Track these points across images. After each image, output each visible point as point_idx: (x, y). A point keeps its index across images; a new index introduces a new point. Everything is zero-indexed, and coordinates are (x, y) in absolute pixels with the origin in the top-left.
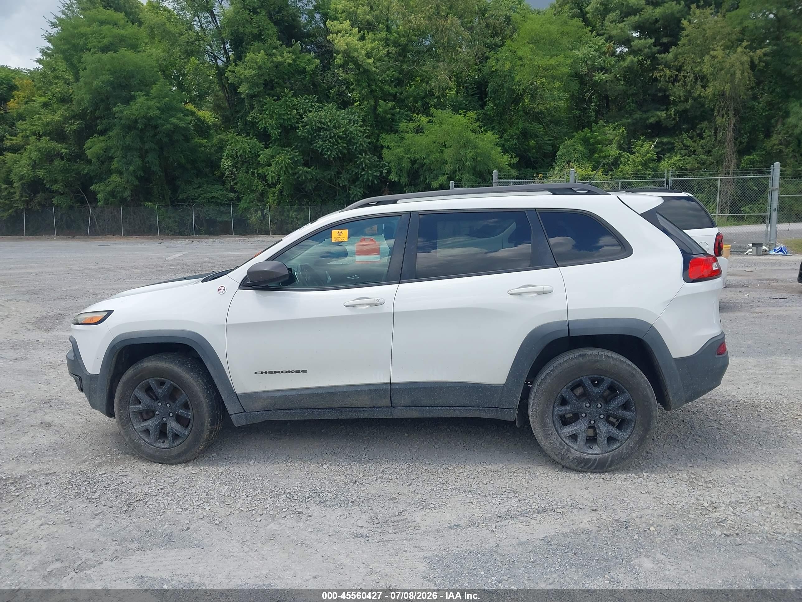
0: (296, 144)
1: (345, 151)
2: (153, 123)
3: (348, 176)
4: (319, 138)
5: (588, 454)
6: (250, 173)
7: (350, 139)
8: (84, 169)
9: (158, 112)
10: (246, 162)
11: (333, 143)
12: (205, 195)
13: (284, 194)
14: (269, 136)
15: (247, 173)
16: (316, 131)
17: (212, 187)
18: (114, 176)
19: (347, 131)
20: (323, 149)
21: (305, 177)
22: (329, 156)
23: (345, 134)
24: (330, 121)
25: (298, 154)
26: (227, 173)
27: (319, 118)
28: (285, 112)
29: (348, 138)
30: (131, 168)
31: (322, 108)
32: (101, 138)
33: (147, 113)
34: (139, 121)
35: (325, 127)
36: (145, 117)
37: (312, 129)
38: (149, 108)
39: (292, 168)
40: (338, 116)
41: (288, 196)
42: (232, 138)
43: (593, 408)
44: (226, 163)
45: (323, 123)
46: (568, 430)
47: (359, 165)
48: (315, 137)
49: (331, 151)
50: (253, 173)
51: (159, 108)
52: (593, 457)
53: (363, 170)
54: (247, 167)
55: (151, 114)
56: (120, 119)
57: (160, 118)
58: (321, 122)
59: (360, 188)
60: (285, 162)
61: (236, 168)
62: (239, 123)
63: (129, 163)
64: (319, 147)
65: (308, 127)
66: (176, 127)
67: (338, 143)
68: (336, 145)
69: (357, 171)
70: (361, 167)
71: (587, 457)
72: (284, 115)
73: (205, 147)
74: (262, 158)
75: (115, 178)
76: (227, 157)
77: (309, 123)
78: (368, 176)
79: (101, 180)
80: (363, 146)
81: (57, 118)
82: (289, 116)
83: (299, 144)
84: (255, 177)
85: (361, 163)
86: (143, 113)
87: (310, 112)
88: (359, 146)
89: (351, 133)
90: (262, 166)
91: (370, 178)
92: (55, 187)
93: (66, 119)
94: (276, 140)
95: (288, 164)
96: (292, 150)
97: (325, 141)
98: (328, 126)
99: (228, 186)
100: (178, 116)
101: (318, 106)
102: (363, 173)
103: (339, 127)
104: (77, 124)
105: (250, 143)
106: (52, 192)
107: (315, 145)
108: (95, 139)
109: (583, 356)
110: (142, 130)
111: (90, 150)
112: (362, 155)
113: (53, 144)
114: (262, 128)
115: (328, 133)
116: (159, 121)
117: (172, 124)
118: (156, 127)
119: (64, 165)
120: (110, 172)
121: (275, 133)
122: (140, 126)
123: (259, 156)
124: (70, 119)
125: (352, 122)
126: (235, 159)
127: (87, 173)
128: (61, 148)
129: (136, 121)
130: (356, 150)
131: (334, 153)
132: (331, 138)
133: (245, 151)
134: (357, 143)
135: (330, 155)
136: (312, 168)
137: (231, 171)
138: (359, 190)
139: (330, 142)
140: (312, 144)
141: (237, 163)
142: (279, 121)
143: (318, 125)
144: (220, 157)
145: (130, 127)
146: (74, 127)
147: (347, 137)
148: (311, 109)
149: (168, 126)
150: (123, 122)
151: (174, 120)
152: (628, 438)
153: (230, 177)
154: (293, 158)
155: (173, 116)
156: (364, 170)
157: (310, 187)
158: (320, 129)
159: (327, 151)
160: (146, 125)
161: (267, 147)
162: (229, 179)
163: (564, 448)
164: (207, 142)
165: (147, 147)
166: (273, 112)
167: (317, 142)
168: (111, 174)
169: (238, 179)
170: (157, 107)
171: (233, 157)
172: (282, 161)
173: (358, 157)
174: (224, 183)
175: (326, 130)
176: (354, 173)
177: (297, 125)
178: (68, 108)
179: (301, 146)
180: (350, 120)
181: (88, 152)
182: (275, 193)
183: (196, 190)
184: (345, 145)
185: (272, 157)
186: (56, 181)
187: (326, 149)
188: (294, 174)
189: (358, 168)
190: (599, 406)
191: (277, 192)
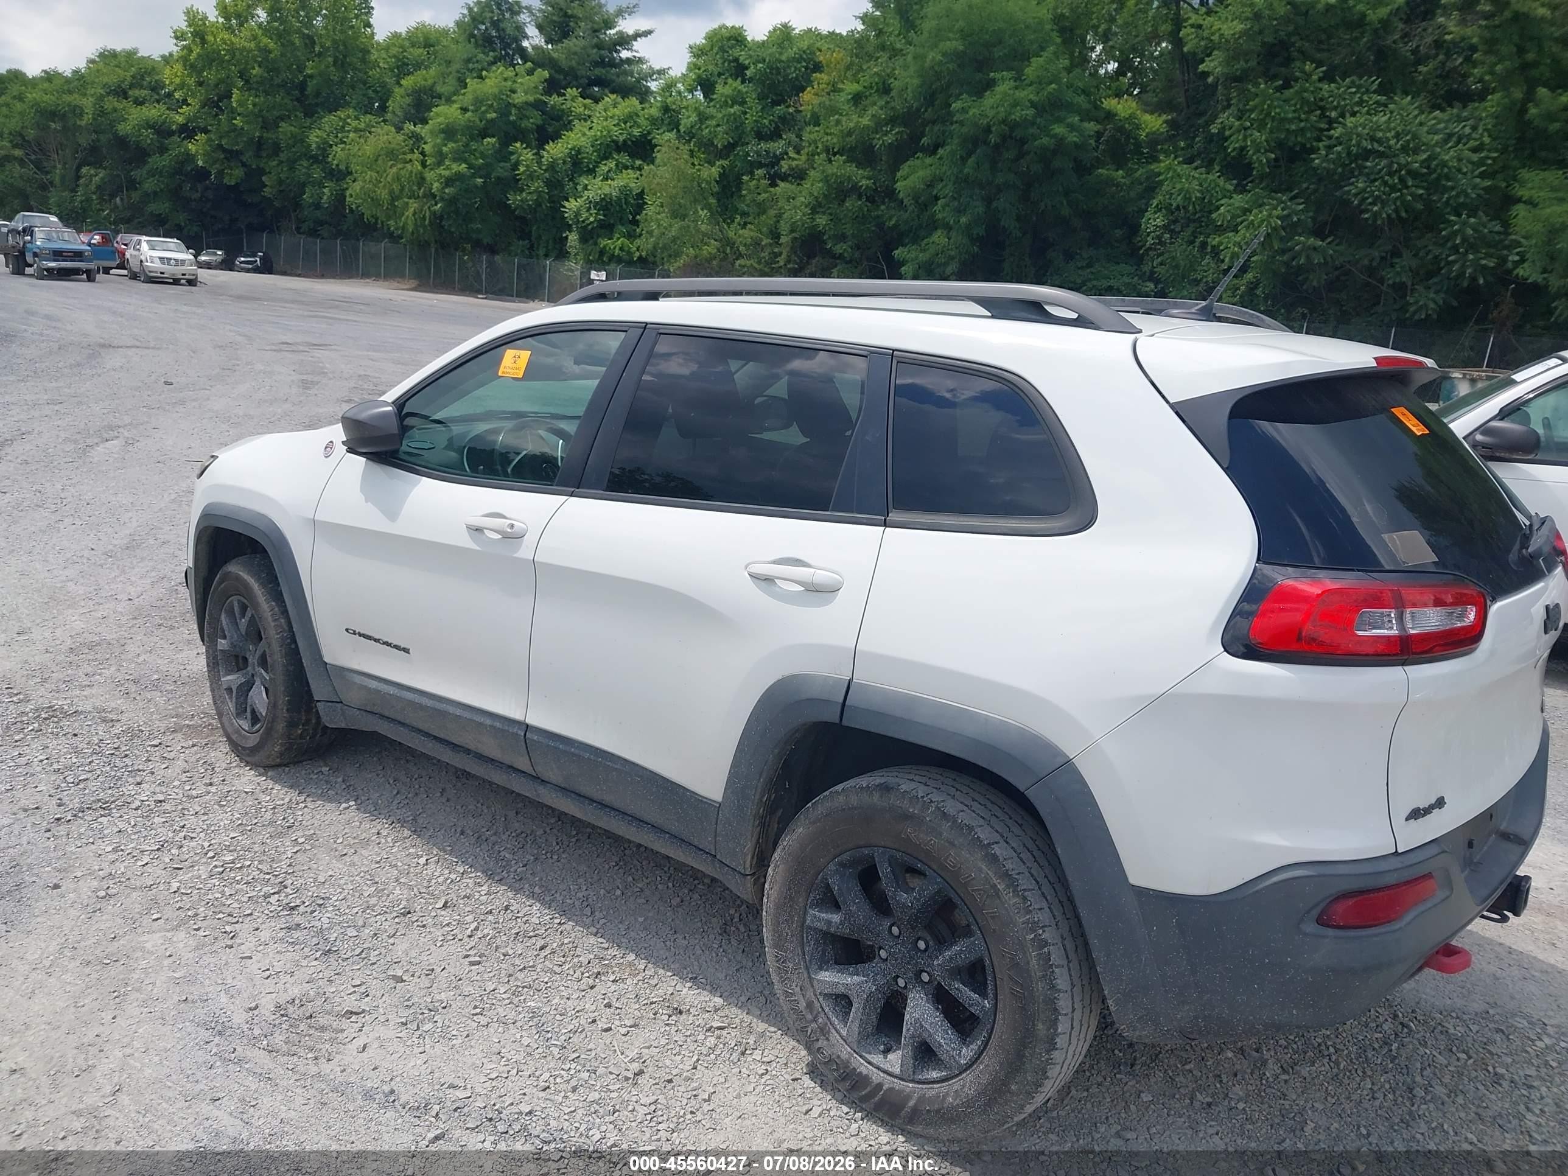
0: (1305, 185)
1: (1419, 206)
2: (1018, 133)
3: (1414, 263)
4: (1361, 174)
5: (870, 1063)
6: (1197, 244)
7: (1438, 179)
8: (890, 218)
9: (1031, 112)
10: (1194, 221)
11: (1393, 189)
12: (1095, 283)
13: (1258, 292)
14: (1249, 166)
15: (1192, 242)
16: (1357, 157)
17: (1112, 268)
18: (939, 232)
19: (1435, 159)
20: (1364, 199)
21: (1308, 257)
22: (1375, 215)
23: (1428, 168)
24: (1397, 136)
25: (1301, 207)
26: (1150, 241)
27: (1371, 128)
28: (1296, 115)
29: (1434, 176)
30: (963, 220)
31: (1386, 106)
32: (928, 160)
33: (1010, 114)
34: (994, 129)
35: (1381, 149)
36: (1004, 121)
37: (1349, 154)
38: (1015, 104)
39: (1282, 239)
40: (1421, 124)
41: (1266, 299)
42: (1169, 169)
43: (903, 944)
44: (1153, 221)
45: (1379, 141)
46: (830, 978)
47: (1448, 239)
48: (1352, 171)
49: (1384, 204)
50: (1204, 245)
51: (1033, 104)
52: (877, 1077)
53: (1455, 249)
54: (1194, 232)
55: (1017, 115)
56: (961, 123)
57: (1033, 123)
58: (1373, 139)
59: (1437, 292)
60: (1269, 222)
61: (1172, 232)
62: (1197, 139)
63: (960, 211)
64: (1356, 195)
65: (1339, 148)
66: (1061, 140)
67: (1407, 187)
68: (1400, 190)
69: (1437, 251)
70: (1449, 244)
71: (864, 1068)
72: (1290, 121)
73: (1117, 185)
74: (1223, 213)
75: (939, 238)
76: (1158, 209)
77: (1344, 139)
78: (1463, 266)
79: (916, 240)
80: (1467, 195)
81: (866, 121)
82: (1302, 124)
83: (1312, 187)
84: (1207, 253)
85: (1455, 234)
86: (1002, 115)
87: (1354, 114)
88: (1458, 195)
89: (1444, 164)
90: (1220, 230)
91: (1469, 271)
92: (839, 248)
93: (879, 125)
94: (1262, 177)
95: (1275, 229)
96: (1291, 199)
97: (1375, 180)
98: (1390, 147)
99: (1146, 268)
100: (1069, 120)
101: (1377, 102)
102: (1451, 258)
103: (1416, 151)
104: (897, 133)
105: (1206, 179)
106: (834, 257)
107: (1346, 189)
108: (918, 162)
109: (886, 788)
110: (997, 147)
111: (905, 183)
112: (1459, 215)
113: (851, 169)
114: (1234, 149)
115: (1384, 162)
116: (1031, 131)
117: (1055, 136)
118: (1022, 142)
119: (861, 208)
120: (933, 225)
121: (1261, 160)
122: (993, 139)
123: (1218, 208)
124: (886, 124)
125: (1454, 139)
126: (1173, 213)
127: (896, 226)
128: (862, 177)
129: (988, 130)
130: (1447, 202)
131: (1390, 209)
132: (1391, 174)
133: (1190, 198)
134: (1453, 188)
135: (1379, 212)
136: (1329, 240)
137: (1159, 237)
138: (1432, 295)
139: (1385, 183)
140: (1342, 187)
141: (1175, 222)
142: (1275, 135)
143: (1364, 143)
144: (1143, 206)
145: (976, 141)
146: (889, 139)
147: (1430, 174)
148: (1356, 109)
149: (1045, 140)
150: (965, 130)
151: (1059, 129)
152: (969, 1066)
153: (1155, 250)
154: (1289, 215)
155: (1059, 120)
156: (1457, 252)
157: (1316, 280)
158: (1367, 154)
159: (1374, 204)
160: (1004, 138)
161: (1241, 189)
162: (1151, 253)
163: (815, 1020)
164: (1123, 177)
165: (1000, 179)
166: (1268, 114)
167: (1352, 184)
168: (936, 229)
169: (1166, 256)
170: (1031, 102)
171: (1169, 210)
172: (1263, 221)
173: (1450, 221)
174: (1140, 261)
175: (1381, 155)
176: (1430, 257)
177: (1314, 144)
178: (887, 103)
179: (1315, 191)
180: (1450, 136)
181: (899, 185)
182: (1238, 289)
183: (1080, 272)
184: (1421, 192)
185: (1246, 211)
186: (843, 238)
187: (1370, 200)
188: (1283, 252)
189: (1443, 245)
190: (922, 945)
191: (1243, 288)
